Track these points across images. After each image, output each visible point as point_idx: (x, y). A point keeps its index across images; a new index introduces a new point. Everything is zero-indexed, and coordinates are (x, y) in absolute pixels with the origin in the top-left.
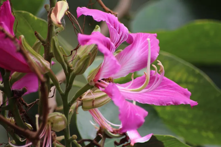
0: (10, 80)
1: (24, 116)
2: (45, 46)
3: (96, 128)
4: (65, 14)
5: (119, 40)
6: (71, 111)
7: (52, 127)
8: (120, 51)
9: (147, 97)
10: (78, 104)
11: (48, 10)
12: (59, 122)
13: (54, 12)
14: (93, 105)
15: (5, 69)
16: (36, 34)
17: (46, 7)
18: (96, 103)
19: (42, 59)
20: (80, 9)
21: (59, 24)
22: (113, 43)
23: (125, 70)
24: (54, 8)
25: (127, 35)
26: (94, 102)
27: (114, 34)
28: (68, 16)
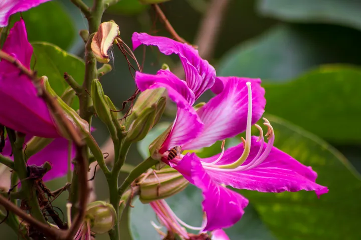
0: (23, 151)
1: (45, 210)
2: (80, 97)
3: (161, 234)
4: (114, 42)
5: (201, 84)
6: (122, 203)
7: (92, 226)
8: (202, 105)
9: (246, 179)
10: (134, 192)
11: (86, 40)
12: (104, 219)
13: (96, 40)
14: (158, 194)
15: (16, 132)
16: (66, 76)
17: (82, 34)
18: (162, 190)
19: (76, 116)
20: (138, 36)
21: (104, 57)
22: (192, 90)
23: (209, 136)
24: (96, 33)
25: (213, 77)
26: (160, 189)
27: (193, 76)
28: (118, 46)
